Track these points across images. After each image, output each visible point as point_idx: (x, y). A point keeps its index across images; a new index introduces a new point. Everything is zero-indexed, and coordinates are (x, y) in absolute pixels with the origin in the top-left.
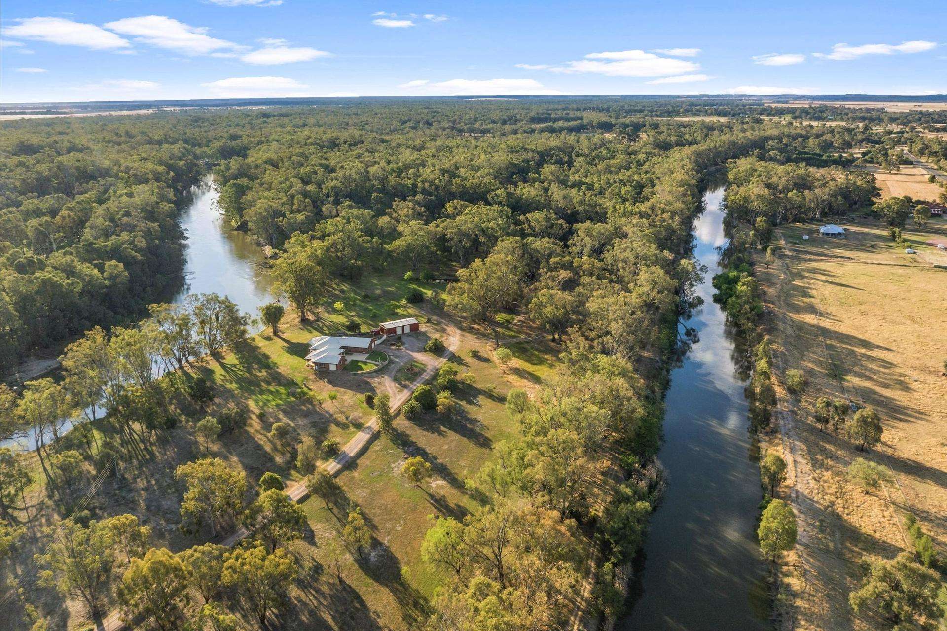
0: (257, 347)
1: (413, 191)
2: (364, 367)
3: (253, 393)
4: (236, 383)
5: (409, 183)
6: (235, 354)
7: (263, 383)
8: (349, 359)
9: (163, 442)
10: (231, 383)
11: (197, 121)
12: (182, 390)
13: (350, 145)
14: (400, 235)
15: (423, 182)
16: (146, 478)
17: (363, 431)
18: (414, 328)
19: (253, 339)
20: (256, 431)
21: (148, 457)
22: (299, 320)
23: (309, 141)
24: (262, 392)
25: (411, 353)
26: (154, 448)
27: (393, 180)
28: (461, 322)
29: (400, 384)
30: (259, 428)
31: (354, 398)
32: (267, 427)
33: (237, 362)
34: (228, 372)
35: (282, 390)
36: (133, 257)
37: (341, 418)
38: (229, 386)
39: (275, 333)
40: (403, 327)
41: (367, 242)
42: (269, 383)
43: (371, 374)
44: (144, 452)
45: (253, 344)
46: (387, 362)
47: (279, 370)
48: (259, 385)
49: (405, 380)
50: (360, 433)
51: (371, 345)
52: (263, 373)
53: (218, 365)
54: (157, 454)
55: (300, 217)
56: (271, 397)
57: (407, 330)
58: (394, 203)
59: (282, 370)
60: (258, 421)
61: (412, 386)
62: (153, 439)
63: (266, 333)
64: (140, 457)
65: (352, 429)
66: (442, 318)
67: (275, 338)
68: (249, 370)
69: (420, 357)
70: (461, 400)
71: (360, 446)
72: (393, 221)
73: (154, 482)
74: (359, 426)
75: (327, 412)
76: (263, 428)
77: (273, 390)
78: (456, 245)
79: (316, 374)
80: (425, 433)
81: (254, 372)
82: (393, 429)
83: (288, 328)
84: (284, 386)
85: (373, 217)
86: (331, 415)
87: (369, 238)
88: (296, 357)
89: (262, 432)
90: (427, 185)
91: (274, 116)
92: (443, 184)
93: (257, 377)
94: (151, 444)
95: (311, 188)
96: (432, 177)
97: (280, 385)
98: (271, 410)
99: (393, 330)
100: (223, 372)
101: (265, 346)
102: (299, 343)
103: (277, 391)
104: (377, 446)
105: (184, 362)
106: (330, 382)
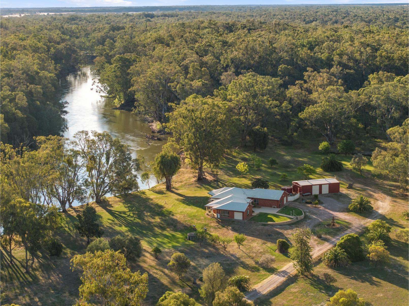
0: (148, 199)
1: (328, 64)
2: (275, 219)
3: (146, 235)
4: (126, 226)
5: (324, 57)
6: (124, 203)
7: (156, 229)
8: (257, 211)
9: (45, 268)
10: (120, 226)
11: (72, 19)
12: (67, 229)
13: (249, 30)
14: (314, 103)
15: (341, 55)
16: (29, 296)
17: (276, 274)
18: (334, 188)
19: (144, 193)
20: (151, 266)
21: (30, 279)
22: (195, 179)
23: (202, 25)
24: (155, 236)
25: (331, 212)
26: (37, 273)
27: (303, 53)
28: (390, 190)
29: (320, 237)
30: (153, 264)
31: (264, 246)
32: (163, 264)
33: (126, 210)
34: (116, 217)
35: (179, 235)
36: (14, 114)
37: (251, 262)
38: (117, 228)
39: (169, 188)
40: (321, 186)
41: (276, 106)
42: (163, 229)
43: (282, 226)
44: (27, 276)
45: (143, 196)
46: (302, 216)
47: (175, 217)
48: (152, 230)
49: (326, 234)
50: (273, 276)
51: (282, 198)
52: (158, 220)
53: (105, 211)
54: (41, 278)
55: (197, 83)
56: (166, 240)
57: (325, 190)
58: (306, 74)
59: (178, 217)
60: (152, 258)
61: (334, 240)
62: (36, 264)
63: (157, 189)
64: (21, 279)
65: (263, 272)
66: (367, 186)
67: (168, 192)
68: (140, 216)
69: (343, 216)
70: (398, 256)
71: (274, 286)
72: (304, 93)
73: (37, 300)
74: (272, 271)
75: (232, 255)
76: (158, 265)
77: (168, 234)
78: (383, 115)
79: (218, 222)
80: (354, 281)
81: (146, 219)
82: (313, 275)
83: (182, 186)
84: (181, 231)
85: (281, 86)
86: (238, 259)
87: (277, 103)
88: (194, 207)
89: (157, 267)
90: (345, 58)
91: (158, 17)
92: (364, 57)
93: (150, 223)
94: (34, 270)
95: (208, 58)
96: (350, 49)
97: (176, 230)
98: (166, 250)
99: (309, 188)
100: (111, 217)
101: (156, 198)
102: (195, 197)
103: (173, 235)
104: (293, 289)
105: (67, 205)
106: (234, 230)
